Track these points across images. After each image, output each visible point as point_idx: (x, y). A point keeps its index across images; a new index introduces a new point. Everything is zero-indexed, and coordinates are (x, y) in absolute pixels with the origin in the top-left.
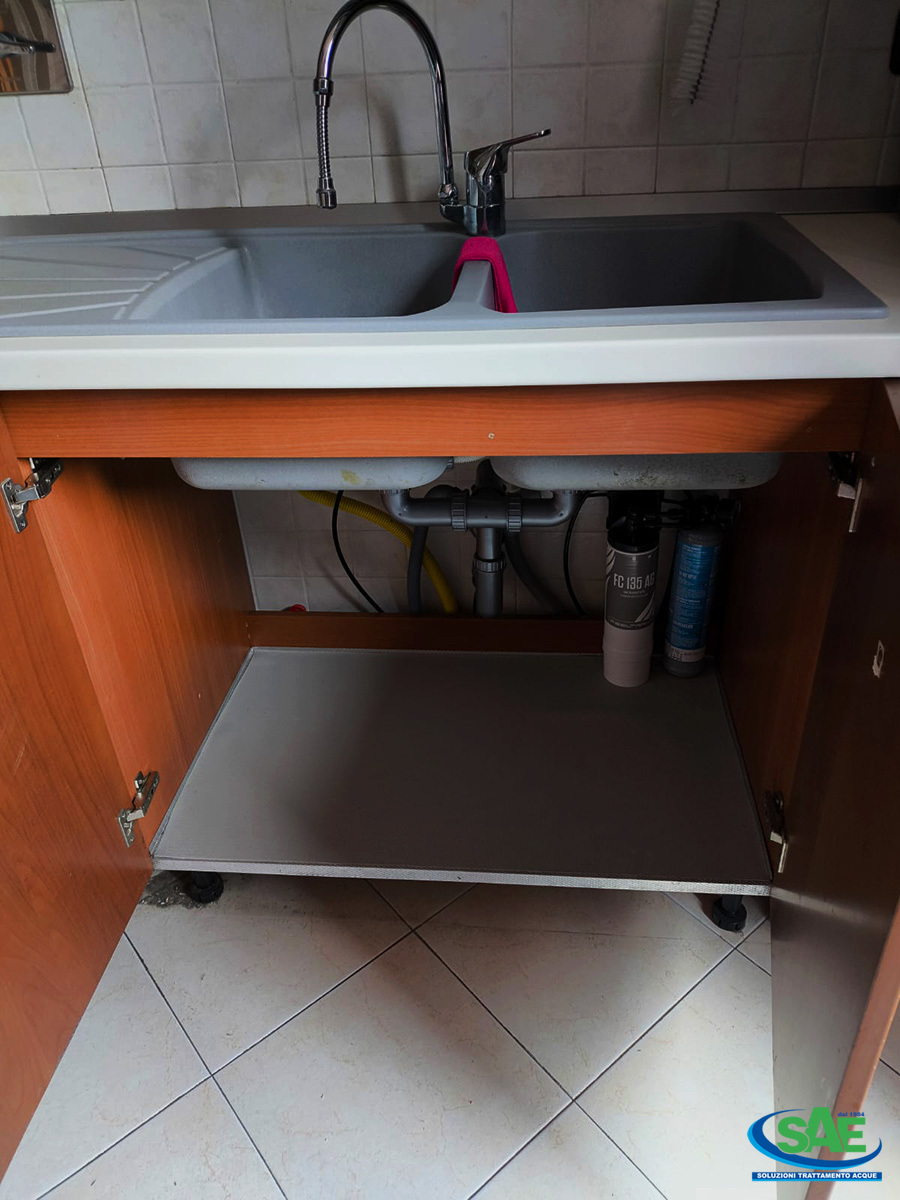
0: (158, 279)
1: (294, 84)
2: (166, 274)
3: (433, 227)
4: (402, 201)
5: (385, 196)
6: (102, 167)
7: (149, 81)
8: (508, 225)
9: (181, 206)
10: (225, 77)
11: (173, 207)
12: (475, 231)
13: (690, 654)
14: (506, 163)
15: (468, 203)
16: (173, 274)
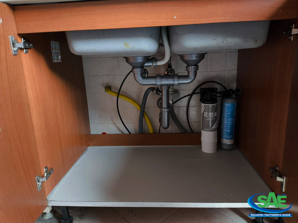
13: (230, 141)
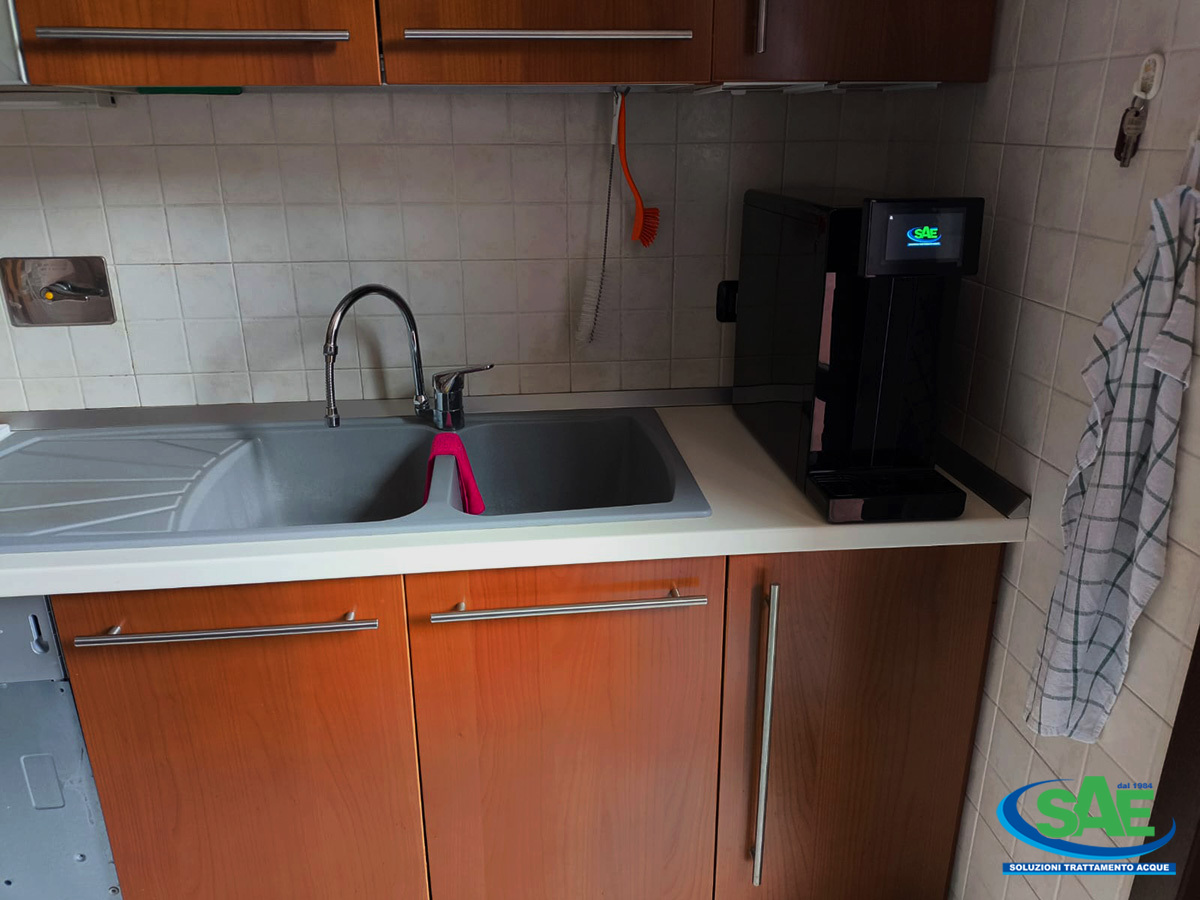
0: (193, 478)
1: (299, 321)
2: (199, 472)
3: (408, 419)
4: (384, 398)
5: (370, 394)
6: (135, 375)
7: (180, 315)
8: (466, 419)
9: (202, 402)
10: (243, 315)
11: (194, 403)
12: (441, 427)
14: (463, 383)
15: (436, 408)
16: (205, 471)
